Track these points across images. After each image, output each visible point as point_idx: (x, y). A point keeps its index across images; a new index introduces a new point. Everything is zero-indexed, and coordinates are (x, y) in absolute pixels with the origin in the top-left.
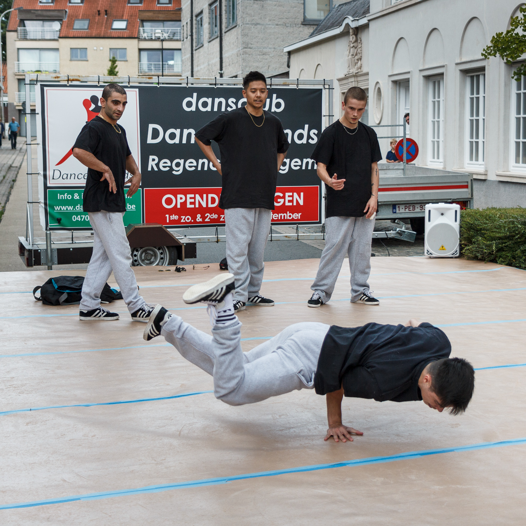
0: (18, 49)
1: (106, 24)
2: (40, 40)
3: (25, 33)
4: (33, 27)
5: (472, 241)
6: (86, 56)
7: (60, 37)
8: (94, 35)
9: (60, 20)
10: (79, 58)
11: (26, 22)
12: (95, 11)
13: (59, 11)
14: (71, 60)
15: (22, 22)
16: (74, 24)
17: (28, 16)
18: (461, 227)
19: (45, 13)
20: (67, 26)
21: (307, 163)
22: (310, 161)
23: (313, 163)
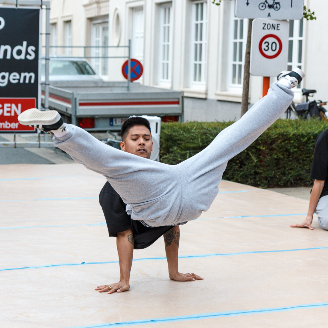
5: (169, 151)
18: (161, 138)
21: (25, 77)
22: (28, 75)
23: (31, 77)
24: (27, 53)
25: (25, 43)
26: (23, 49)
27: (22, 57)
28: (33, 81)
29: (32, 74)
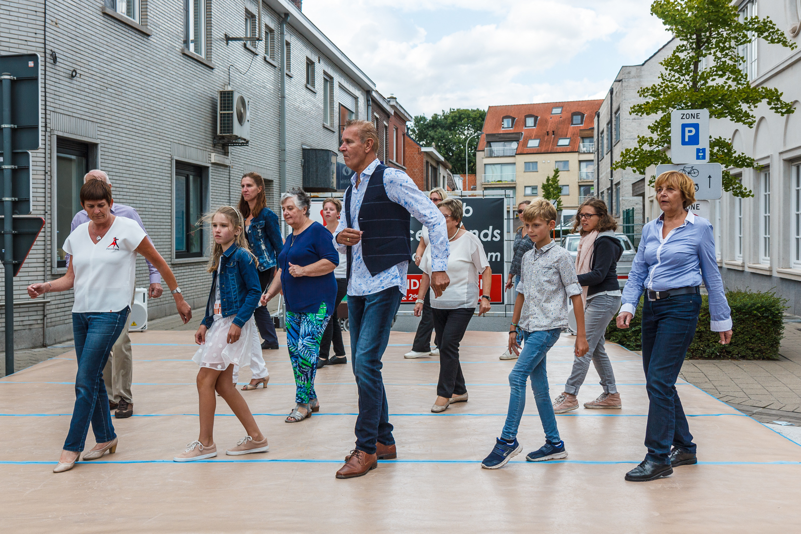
0: (485, 164)
1: (553, 142)
2: (501, 157)
3: (491, 152)
4: (497, 147)
6: (537, 168)
7: (516, 154)
8: (543, 151)
9: (517, 140)
10: (531, 170)
11: (492, 143)
12: (545, 132)
13: (516, 133)
14: (525, 172)
15: (489, 143)
16: (527, 143)
17: (494, 139)
19: (505, 136)
20: (523, 145)
21: (492, 256)
22: (494, 255)
23: (497, 256)
24: (493, 236)
25: (491, 227)
26: (490, 232)
27: (489, 239)
28: (499, 260)
29: (499, 254)
